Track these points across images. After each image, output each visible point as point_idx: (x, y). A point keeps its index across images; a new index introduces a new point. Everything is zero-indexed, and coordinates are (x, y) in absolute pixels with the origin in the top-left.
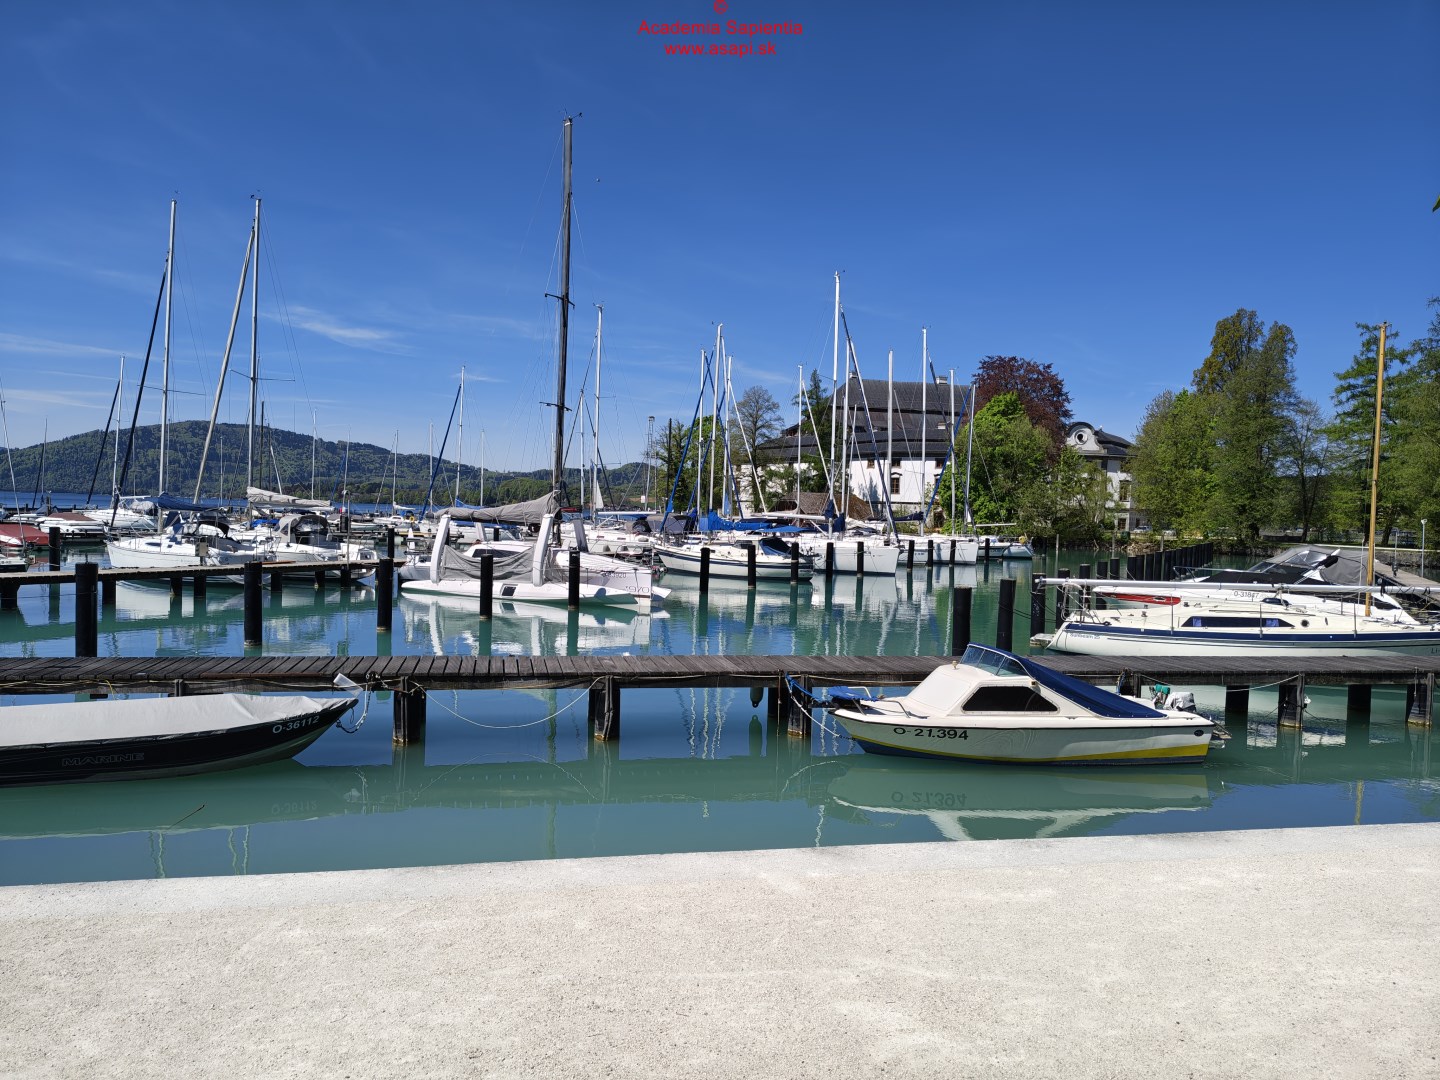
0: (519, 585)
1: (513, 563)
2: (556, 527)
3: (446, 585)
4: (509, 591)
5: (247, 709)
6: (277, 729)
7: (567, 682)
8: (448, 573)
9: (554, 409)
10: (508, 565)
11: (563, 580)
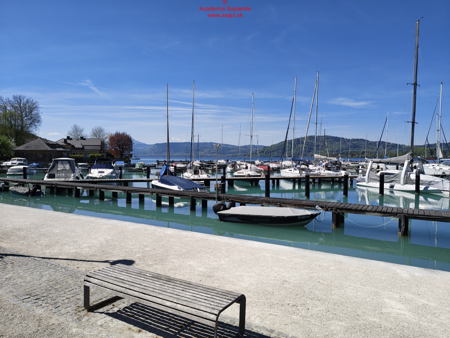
0: (396, 185)
1: (393, 177)
2: (411, 165)
3: (370, 184)
4: (392, 187)
5: (293, 212)
6: (299, 218)
7: (388, 215)
8: (371, 180)
9: (411, 124)
10: (392, 178)
11: (413, 184)
